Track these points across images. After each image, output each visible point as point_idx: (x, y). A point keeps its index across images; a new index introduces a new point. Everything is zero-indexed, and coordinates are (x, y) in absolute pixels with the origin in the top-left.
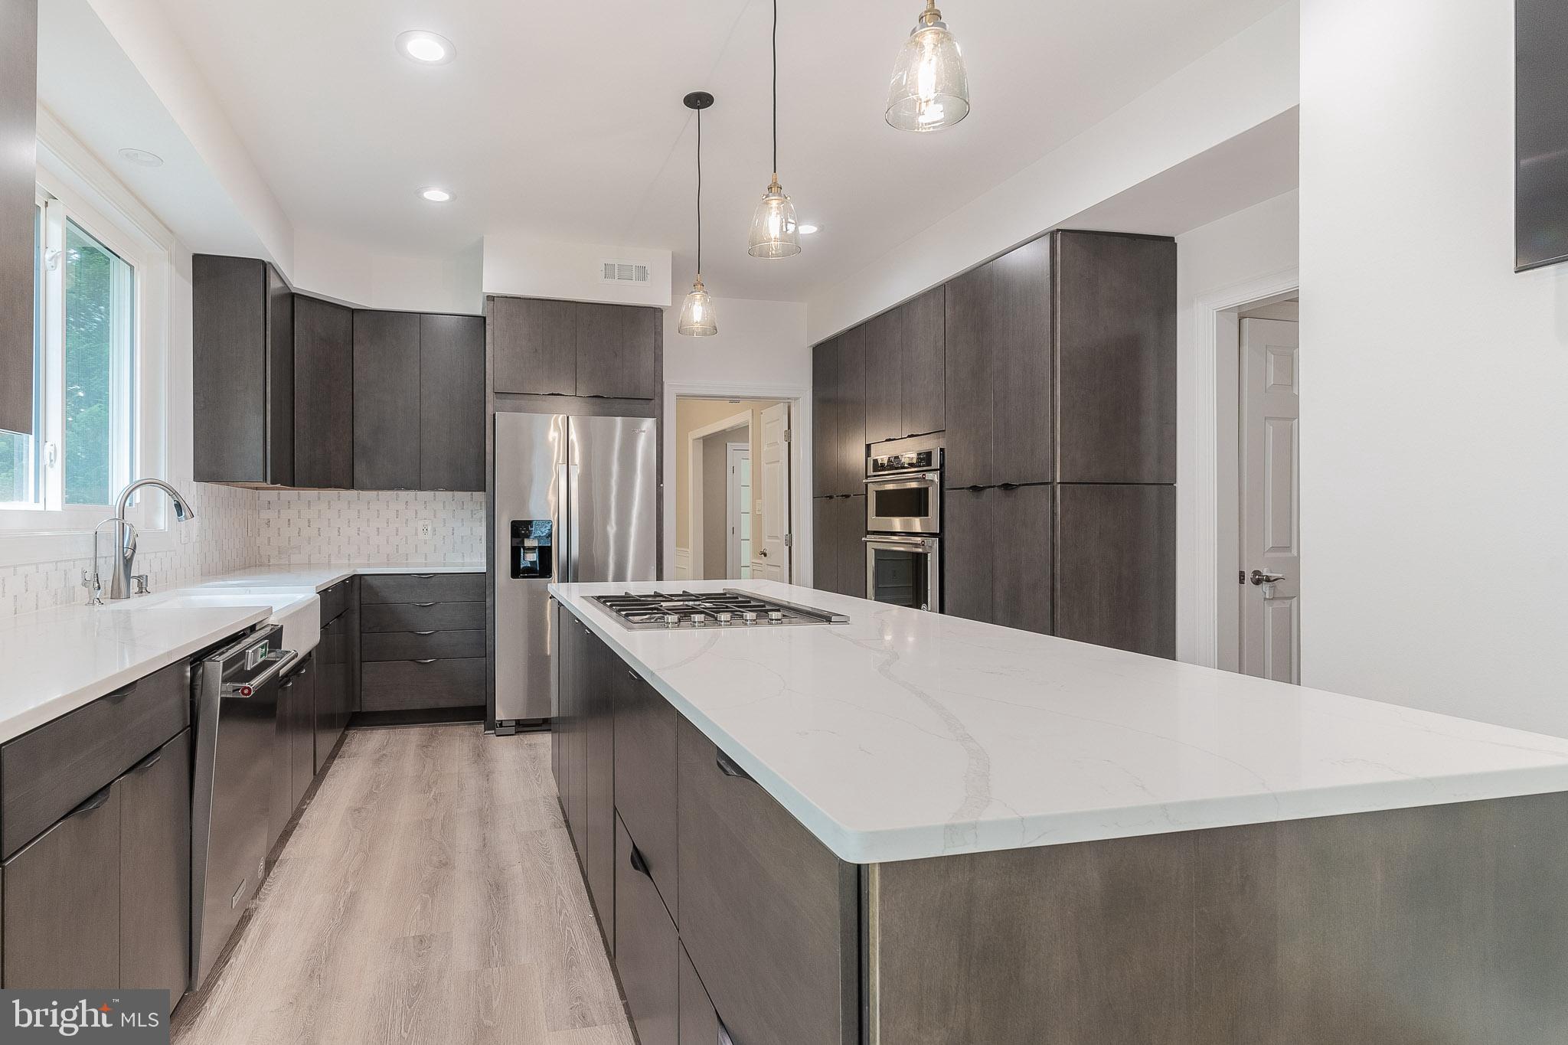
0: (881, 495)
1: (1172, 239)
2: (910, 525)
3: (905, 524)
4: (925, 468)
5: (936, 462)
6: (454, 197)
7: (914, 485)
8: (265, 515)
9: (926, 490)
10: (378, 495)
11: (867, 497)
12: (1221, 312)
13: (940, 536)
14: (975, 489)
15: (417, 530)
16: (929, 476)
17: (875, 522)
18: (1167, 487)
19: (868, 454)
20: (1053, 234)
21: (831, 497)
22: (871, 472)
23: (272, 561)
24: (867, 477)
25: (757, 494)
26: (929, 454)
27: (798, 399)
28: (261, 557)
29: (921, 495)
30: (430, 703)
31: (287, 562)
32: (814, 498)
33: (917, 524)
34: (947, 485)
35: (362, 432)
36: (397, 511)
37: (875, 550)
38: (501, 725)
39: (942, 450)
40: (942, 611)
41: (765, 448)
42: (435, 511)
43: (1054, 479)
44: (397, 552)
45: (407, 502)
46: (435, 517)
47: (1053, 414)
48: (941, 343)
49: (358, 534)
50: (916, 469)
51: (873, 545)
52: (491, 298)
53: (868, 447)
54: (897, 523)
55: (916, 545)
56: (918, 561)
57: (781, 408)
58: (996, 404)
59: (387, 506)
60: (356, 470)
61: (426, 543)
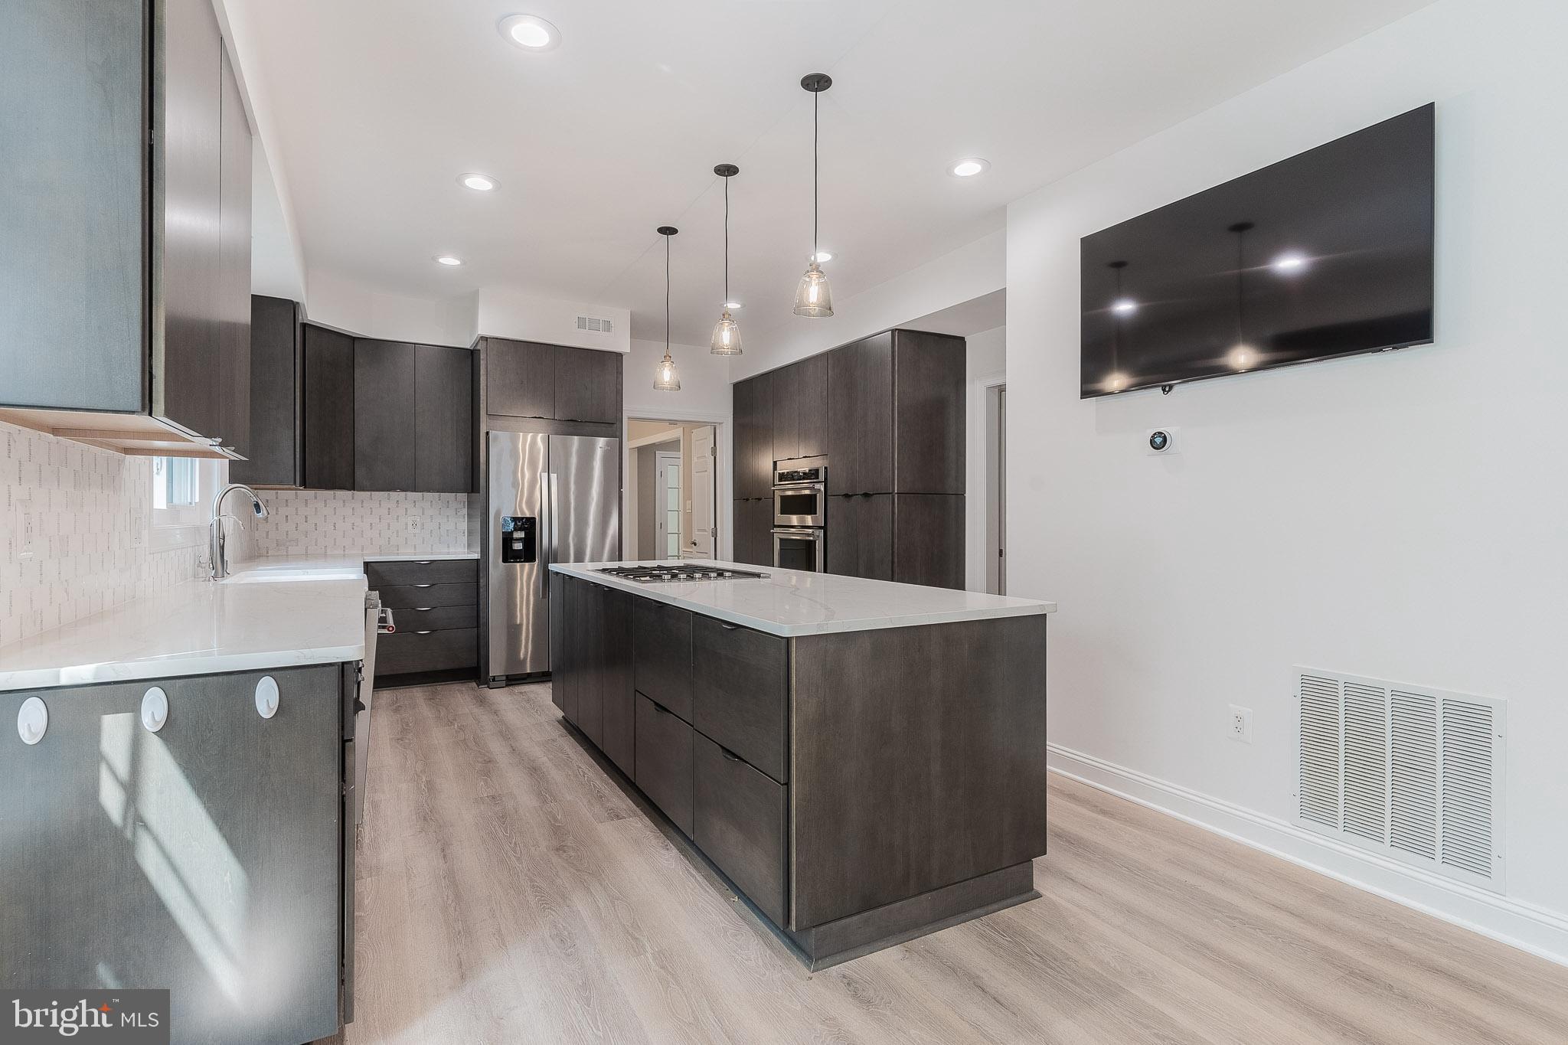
0: (784, 498)
1: (963, 339)
2: (804, 520)
3: (800, 520)
4: (815, 481)
5: (822, 477)
6: (464, 263)
7: (807, 492)
9: (815, 495)
10: (371, 495)
11: (774, 500)
12: (988, 388)
13: (825, 528)
14: (847, 496)
15: (407, 524)
16: (817, 486)
17: (779, 518)
18: (960, 496)
19: (775, 468)
20: (893, 331)
21: (747, 500)
22: (777, 482)
23: (271, 552)
24: (774, 485)
25: (688, 494)
26: (817, 471)
27: (722, 423)
29: (812, 499)
30: (429, 667)
31: (285, 553)
32: (734, 500)
33: (809, 520)
34: (829, 493)
35: (362, 441)
36: (389, 509)
37: (780, 539)
38: (494, 680)
39: (826, 468)
40: (825, 572)
41: (695, 459)
42: (423, 509)
43: (894, 490)
44: (389, 544)
45: (398, 501)
46: (423, 514)
47: (893, 448)
48: (825, 393)
49: (353, 529)
50: (808, 481)
51: (778, 535)
52: (483, 338)
53: (775, 463)
54: (795, 520)
55: (808, 535)
56: (810, 546)
57: (709, 430)
58: (860, 439)
59: (380, 504)
60: (358, 473)
61: (415, 536)
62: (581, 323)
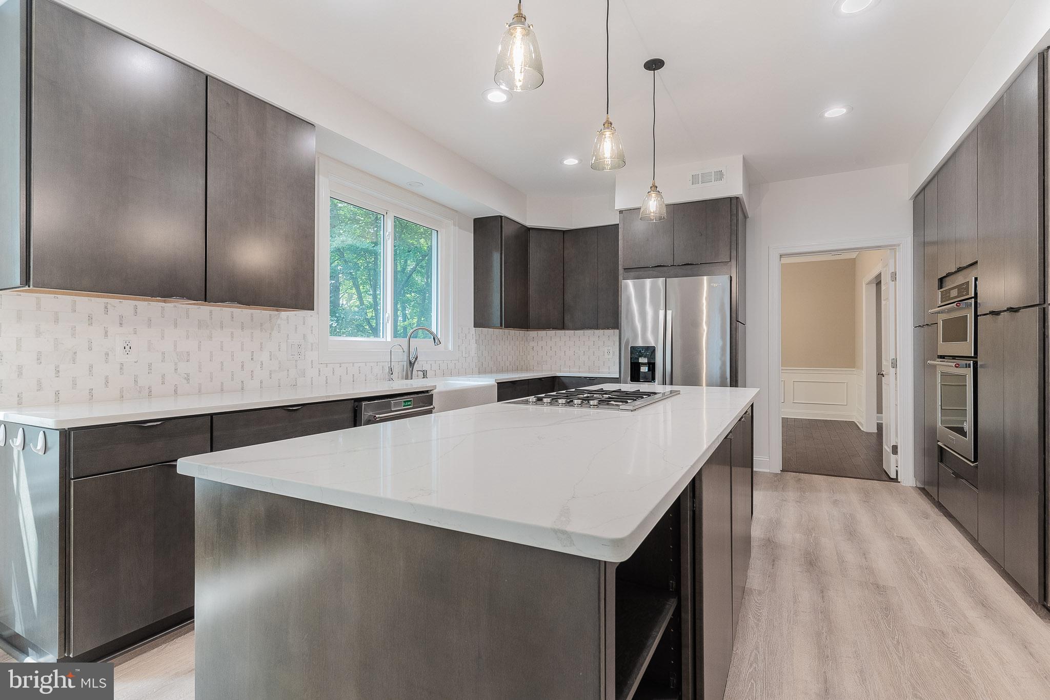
6: (580, 162)
8: (532, 344)
10: (584, 333)
11: (938, 325)
13: (974, 359)
14: (994, 314)
15: (604, 352)
17: (941, 347)
19: (939, 286)
20: (1042, 54)
22: (939, 303)
23: (535, 368)
24: (937, 308)
27: (902, 244)
28: (530, 366)
32: (915, 327)
34: (980, 313)
35: (568, 297)
36: (594, 341)
37: (941, 373)
39: (976, 279)
42: (614, 341)
43: (1043, 300)
44: (594, 365)
45: (599, 336)
46: (614, 345)
51: (939, 368)
52: (621, 212)
53: (940, 281)
57: (890, 255)
59: (589, 338)
60: (566, 318)
61: (609, 360)
62: (695, 180)
